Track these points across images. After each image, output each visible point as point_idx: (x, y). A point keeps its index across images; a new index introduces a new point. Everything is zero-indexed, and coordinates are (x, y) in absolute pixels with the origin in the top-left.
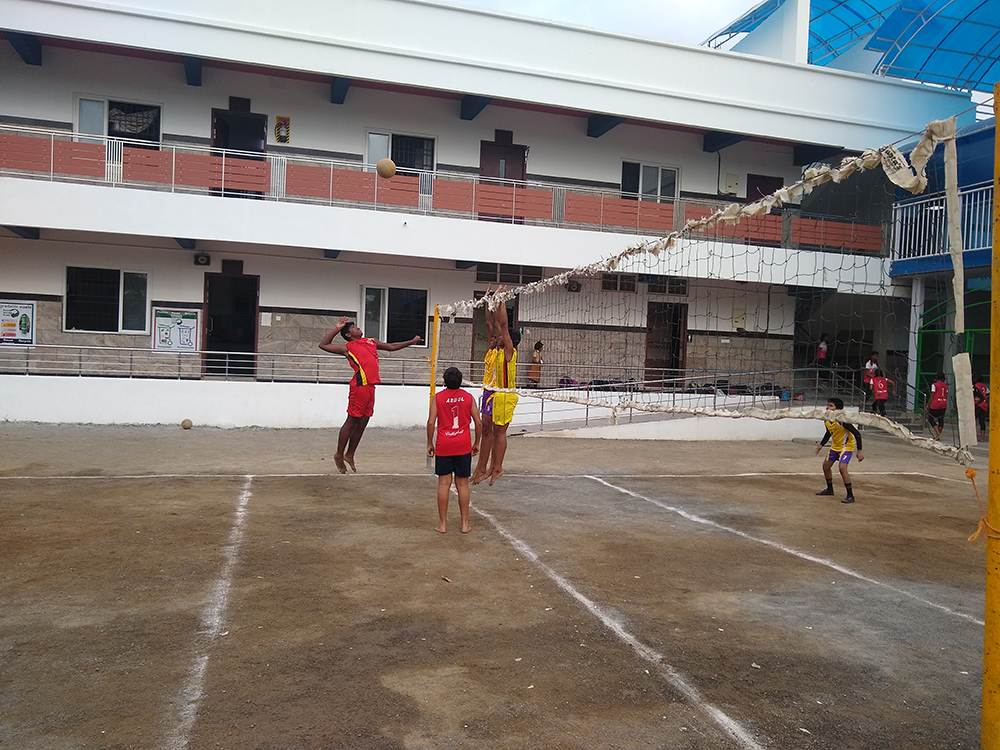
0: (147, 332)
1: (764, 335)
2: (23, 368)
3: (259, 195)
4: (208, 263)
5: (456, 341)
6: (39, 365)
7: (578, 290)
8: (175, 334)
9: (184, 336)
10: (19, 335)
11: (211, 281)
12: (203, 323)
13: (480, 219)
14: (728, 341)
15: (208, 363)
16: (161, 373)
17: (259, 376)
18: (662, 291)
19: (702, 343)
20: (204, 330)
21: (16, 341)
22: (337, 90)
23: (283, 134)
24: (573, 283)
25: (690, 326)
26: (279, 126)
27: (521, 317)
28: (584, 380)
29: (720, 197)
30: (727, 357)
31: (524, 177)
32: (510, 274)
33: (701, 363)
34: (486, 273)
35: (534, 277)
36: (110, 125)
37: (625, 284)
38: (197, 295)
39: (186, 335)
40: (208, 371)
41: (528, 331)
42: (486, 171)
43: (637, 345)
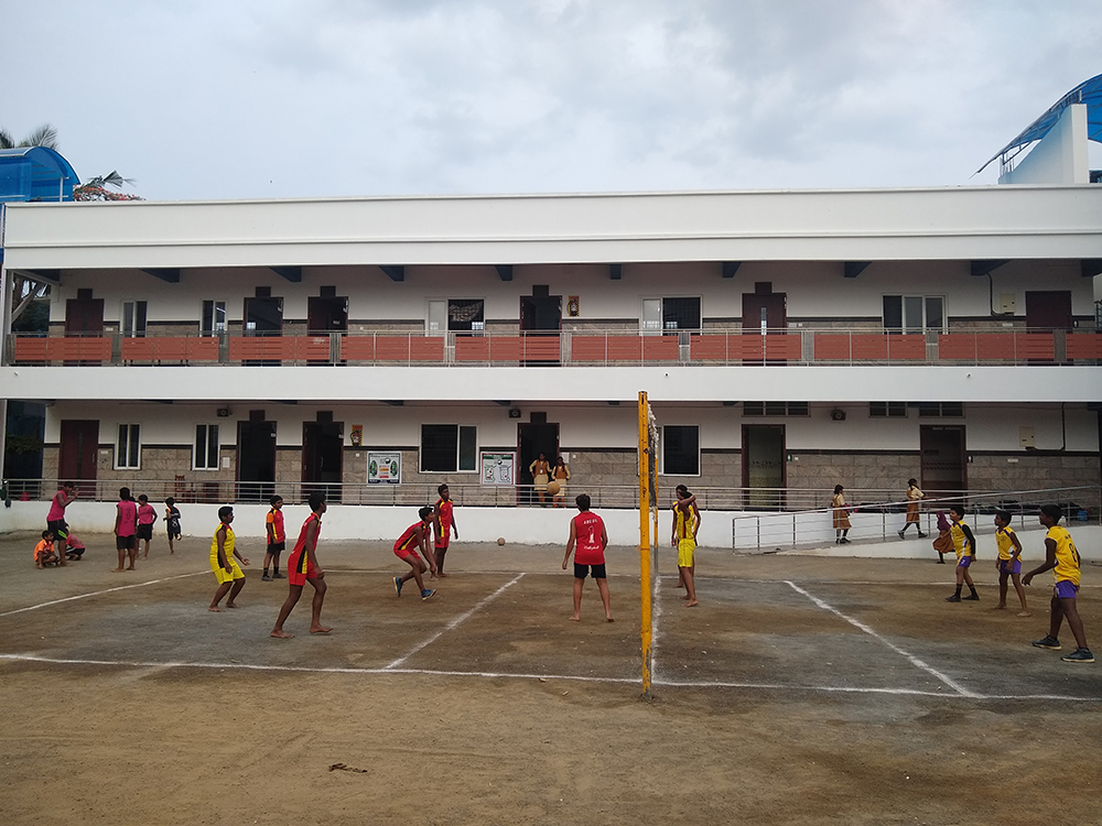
0: (477, 471)
1: (1061, 453)
2: (391, 502)
3: (555, 363)
4: (519, 416)
5: (726, 471)
6: (404, 499)
7: (843, 418)
8: (496, 471)
9: (502, 473)
10: (391, 478)
11: (524, 432)
12: (517, 462)
13: (744, 365)
14: (1016, 460)
15: (522, 494)
16: (487, 503)
18: (936, 414)
19: (985, 463)
20: (518, 468)
21: (388, 481)
22: (614, 274)
23: (574, 309)
24: (837, 412)
25: (969, 447)
26: (571, 303)
27: (788, 447)
28: (856, 503)
29: (995, 318)
30: (1017, 475)
31: (784, 321)
32: (776, 408)
33: (987, 483)
34: (752, 408)
35: (799, 409)
36: (450, 317)
37: (894, 410)
38: (512, 441)
39: (505, 472)
40: (522, 500)
41: (797, 459)
42: (749, 320)
43: (910, 467)
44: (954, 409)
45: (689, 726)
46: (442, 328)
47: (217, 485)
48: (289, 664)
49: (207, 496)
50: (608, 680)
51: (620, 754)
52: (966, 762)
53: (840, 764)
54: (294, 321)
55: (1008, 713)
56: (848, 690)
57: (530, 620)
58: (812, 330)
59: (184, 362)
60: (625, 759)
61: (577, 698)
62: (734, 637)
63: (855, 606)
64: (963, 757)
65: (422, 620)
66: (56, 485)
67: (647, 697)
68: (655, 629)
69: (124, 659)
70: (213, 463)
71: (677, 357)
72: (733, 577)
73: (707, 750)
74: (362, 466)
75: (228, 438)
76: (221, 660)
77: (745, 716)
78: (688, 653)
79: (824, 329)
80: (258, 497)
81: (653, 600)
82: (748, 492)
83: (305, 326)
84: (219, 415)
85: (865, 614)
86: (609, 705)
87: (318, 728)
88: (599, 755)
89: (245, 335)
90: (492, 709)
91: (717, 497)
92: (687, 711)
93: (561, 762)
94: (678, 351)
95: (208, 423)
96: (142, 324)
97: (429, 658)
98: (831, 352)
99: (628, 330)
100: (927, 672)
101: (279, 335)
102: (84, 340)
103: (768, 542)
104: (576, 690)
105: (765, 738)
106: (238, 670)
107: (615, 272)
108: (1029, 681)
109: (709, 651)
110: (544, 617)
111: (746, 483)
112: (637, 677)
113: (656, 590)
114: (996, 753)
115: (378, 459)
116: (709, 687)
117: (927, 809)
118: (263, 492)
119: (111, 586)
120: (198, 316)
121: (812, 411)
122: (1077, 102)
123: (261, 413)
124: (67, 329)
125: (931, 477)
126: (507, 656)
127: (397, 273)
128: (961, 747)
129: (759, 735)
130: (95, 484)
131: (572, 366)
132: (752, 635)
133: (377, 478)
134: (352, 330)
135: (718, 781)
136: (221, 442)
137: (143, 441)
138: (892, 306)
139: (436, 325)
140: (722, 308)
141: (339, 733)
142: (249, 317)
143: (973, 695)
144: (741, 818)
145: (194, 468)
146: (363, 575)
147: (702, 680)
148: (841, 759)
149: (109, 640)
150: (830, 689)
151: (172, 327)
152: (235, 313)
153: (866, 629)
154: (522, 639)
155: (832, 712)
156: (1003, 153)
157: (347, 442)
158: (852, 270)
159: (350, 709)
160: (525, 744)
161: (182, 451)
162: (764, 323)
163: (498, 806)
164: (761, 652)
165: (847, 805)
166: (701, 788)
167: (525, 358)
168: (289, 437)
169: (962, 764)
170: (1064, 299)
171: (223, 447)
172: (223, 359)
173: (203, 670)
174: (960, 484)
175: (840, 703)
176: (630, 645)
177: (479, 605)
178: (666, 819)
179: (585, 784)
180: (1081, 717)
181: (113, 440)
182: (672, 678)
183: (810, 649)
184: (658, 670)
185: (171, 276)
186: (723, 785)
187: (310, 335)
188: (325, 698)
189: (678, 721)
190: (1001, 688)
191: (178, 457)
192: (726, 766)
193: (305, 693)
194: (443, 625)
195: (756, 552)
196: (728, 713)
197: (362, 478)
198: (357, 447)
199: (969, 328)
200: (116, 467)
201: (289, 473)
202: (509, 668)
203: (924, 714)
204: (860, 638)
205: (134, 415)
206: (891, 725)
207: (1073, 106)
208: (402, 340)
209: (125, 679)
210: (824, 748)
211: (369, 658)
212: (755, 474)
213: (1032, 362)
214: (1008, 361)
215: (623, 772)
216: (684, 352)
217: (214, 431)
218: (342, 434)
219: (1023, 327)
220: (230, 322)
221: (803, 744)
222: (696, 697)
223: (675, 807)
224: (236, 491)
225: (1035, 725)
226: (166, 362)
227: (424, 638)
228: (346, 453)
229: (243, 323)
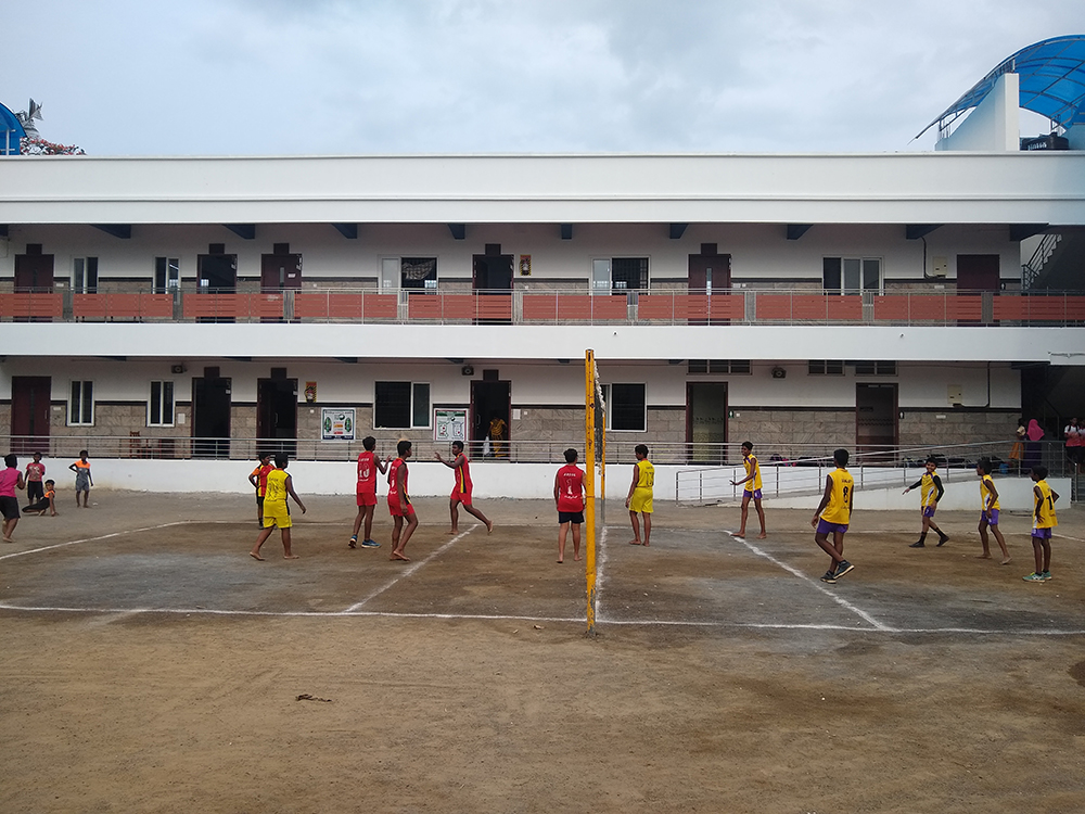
0: (430, 427)
1: (986, 410)
2: (346, 457)
3: (507, 322)
4: (472, 374)
5: (671, 426)
7: (783, 376)
8: (450, 427)
9: (456, 428)
10: (345, 434)
11: (476, 388)
12: (470, 419)
13: (690, 324)
14: (945, 416)
15: (475, 450)
17: (512, 458)
18: (870, 372)
19: (915, 419)
20: (471, 425)
21: (343, 438)
22: (566, 235)
23: (525, 269)
24: (778, 370)
25: (901, 404)
26: (522, 262)
27: (731, 403)
28: (794, 457)
29: (927, 280)
30: (944, 431)
31: (729, 281)
32: (719, 366)
33: (916, 439)
34: (696, 366)
35: (742, 367)
36: (403, 275)
37: (833, 368)
38: (465, 398)
39: (458, 428)
40: (475, 455)
41: (738, 415)
42: (695, 281)
43: (846, 423)
44: (888, 367)
45: (629, 658)
46: (394, 285)
47: (172, 441)
48: (251, 609)
49: (163, 451)
50: (555, 619)
51: (566, 683)
52: (877, 685)
53: (763, 688)
54: (248, 279)
55: (918, 644)
56: (777, 626)
57: (483, 568)
58: (756, 290)
59: (137, 319)
60: (570, 688)
61: (526, 636)
62: (674, 581)
63: (788, 553)
64: (874, 681)
65: (379, 568)
66: (9, 441)
67: (591, 634)
68: (600, 574)
69: (91, 606)
70: (168, 420)
71: (625, 317)
72: (676, 528)
73: (645, 679)
74: (315, 422)
75: (183, 394)
76: (187, 606)
77: (682, 650)
78: (632, 595)
79: (766, 289)
80: (214, 452)
81: (598, 548)
82: (691, 447)
83: (259, 283)
84: (174, 372)
85: (797, 560)
86: (556, 641)
87: (283, 665)
88: (545, 685)
89: (199, 293)
90: (447, 646)
91: (662, 452)
92: (628, 646)
93: (511, 691)
94: (626, 310)
95: (163, 379)
96: (93, 280)
97: (388, 602)
98: (774, 312)
99: (578, 290)
100: (849, 610)
101: (233, 292)
102: (35, 296)
103: (710, 494)
104: (525, 629)
105: (698, 668)
106: (202, 615)
107: (566, 231)
108: (940, 617)
109: (651, 593)
110: (496, 564)
111: (690, 438)
112: (581, 616)
113: (603, 539)
114: (904, 677)
115: (332, 415)
116: (649, 625)
117: (838, 724)
118: (219, 447)
119: (70, 539)
120: (151, 273)
121: (753, 369)
122: (1010, 71)
123: (216, 370)
124: (17, 285)
125: (865, 432)
126: (459, 600)
127: (350, 231)
128: (872, 674)
129: (693, 666)
130: (48, 440)
131: (523, 324)
132: (691, 579)
133: (331, 434)
134: (306, 288)
135: (655, 704)
136: (177, 398)
137: (96, 397)
138: (832, 268)
139: (389, 282)
140: (668, 269)
141: (303, 669)
142: (203, 274)
143: (889, 629)
144: (673, 734)
145: (149, 424)
146: (319, 527)
147: (643, 619)
148: (765, 684)
149: (74, 589)
150: (761, 626)
151: (124, 283)
152: (189, 270)
153: (798, 573)
154: (475, 584)
155: (761, 646)
156: (940, 119)
157: (301, 399)
158: (794, 232)
159: (312, 648)
160: (478, 676)
161: (136, 408)
162: (709, 283)
163: (454, 728)
164: (699, 594)
165: (768, 722)
166: (639, 711)
167: (477, 317)
168: (244, 394)
169: (872, 687)
170: (993, 262)
171: (178, 404)
172: (177, 316)
173: (169, 615)
174: (893, 439)
175: (768, 638)
176: (576, 590)
177: (433, 555)
178: (605, 736)
179: (533, 709)
180: (983, 647)
181: (66, 396)
182: (615, 617)
183: (745, 591)
184: (602, 611)
185: (122, 231)
186: (658, 708)
187: (263, 292)
188: (289, 639)
189: (620, 655)
190: (914, 623)
191: (132, 414)
192: (662, 692)
193: (268, 635)
194: (398, 572)
195: (698, 504)
196: (666, 647)
197: (316, 434)
198: (311, 403)
199: (904, 290)
200: (70, 424)
201: (244, 427)
202: (462, 609)
203: (843, 645)
204: (791, 581)
205: (86, 372)
206: (812, 655)
207: (1006, 75)
208: (356, 297)
209: (92, 624)
210: (752, 675)
211: (328, 603)
212: (698, 430)
213: (962, 323)
214: (939, 322)
215: (567, 699)
216: (632, 311)
217: (169, 388)
218: (296, 390)
219: (954, 289)
220: (183, 279)
221: (732, 673)
222: (636, 633)
223: (615, 726)
224: (192, 447)
225: (942, 654)
226: (119, 318)
227: (381, 585)
228: (300, 410)
229: (197, 280)
